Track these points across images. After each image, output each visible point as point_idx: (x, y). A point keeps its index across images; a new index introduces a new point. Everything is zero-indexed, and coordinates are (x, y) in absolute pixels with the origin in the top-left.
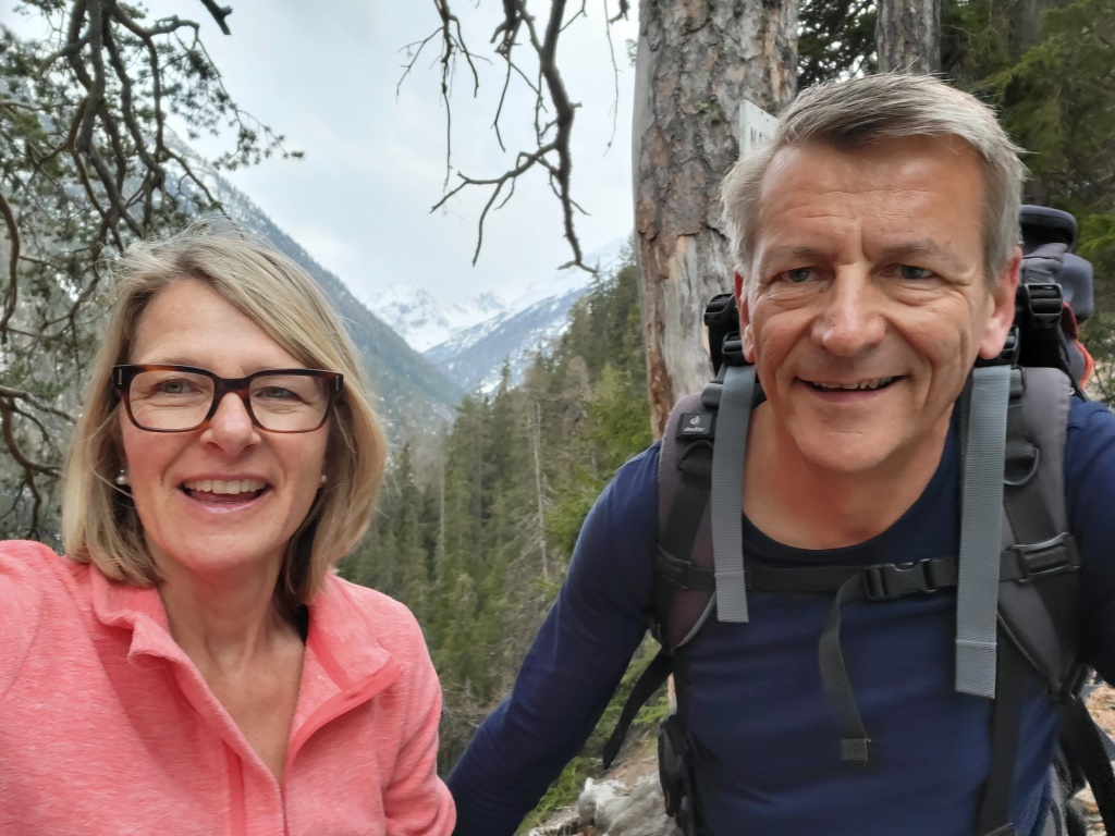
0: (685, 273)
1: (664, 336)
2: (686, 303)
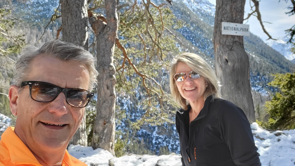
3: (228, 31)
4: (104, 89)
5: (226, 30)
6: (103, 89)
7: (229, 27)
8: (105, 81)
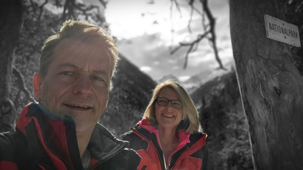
0: (252, 71)
1: (247, 92)
2: (253, 81)
3: (275, 32)
5: (273, 31)
7: (275, 25)
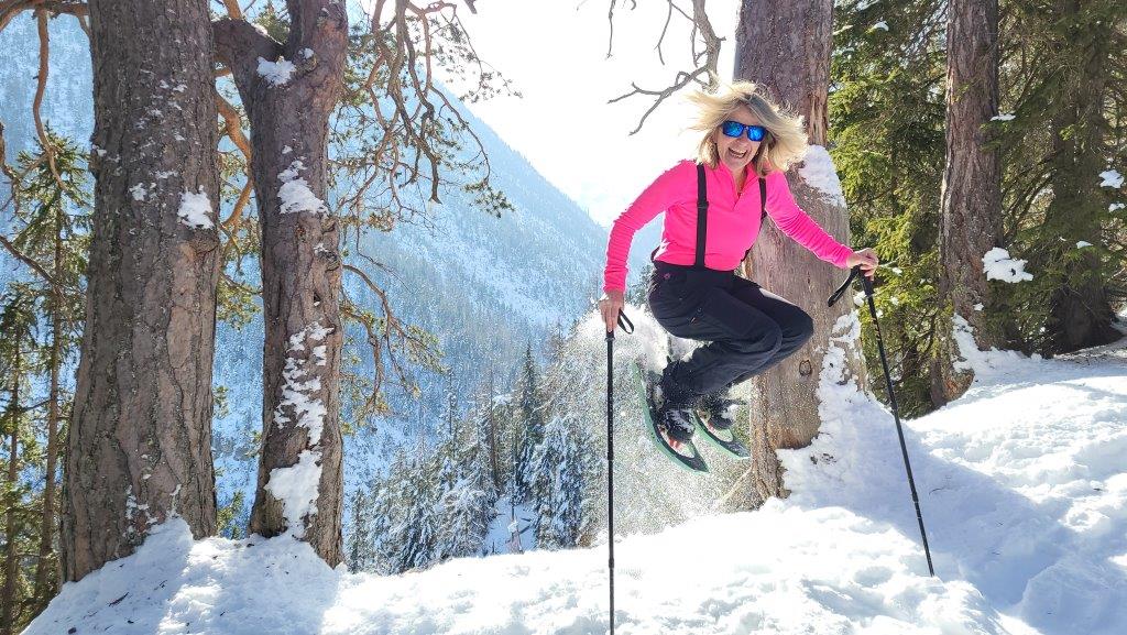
4: (301, 304)
6: (295, 304)
8: (306, 274)
